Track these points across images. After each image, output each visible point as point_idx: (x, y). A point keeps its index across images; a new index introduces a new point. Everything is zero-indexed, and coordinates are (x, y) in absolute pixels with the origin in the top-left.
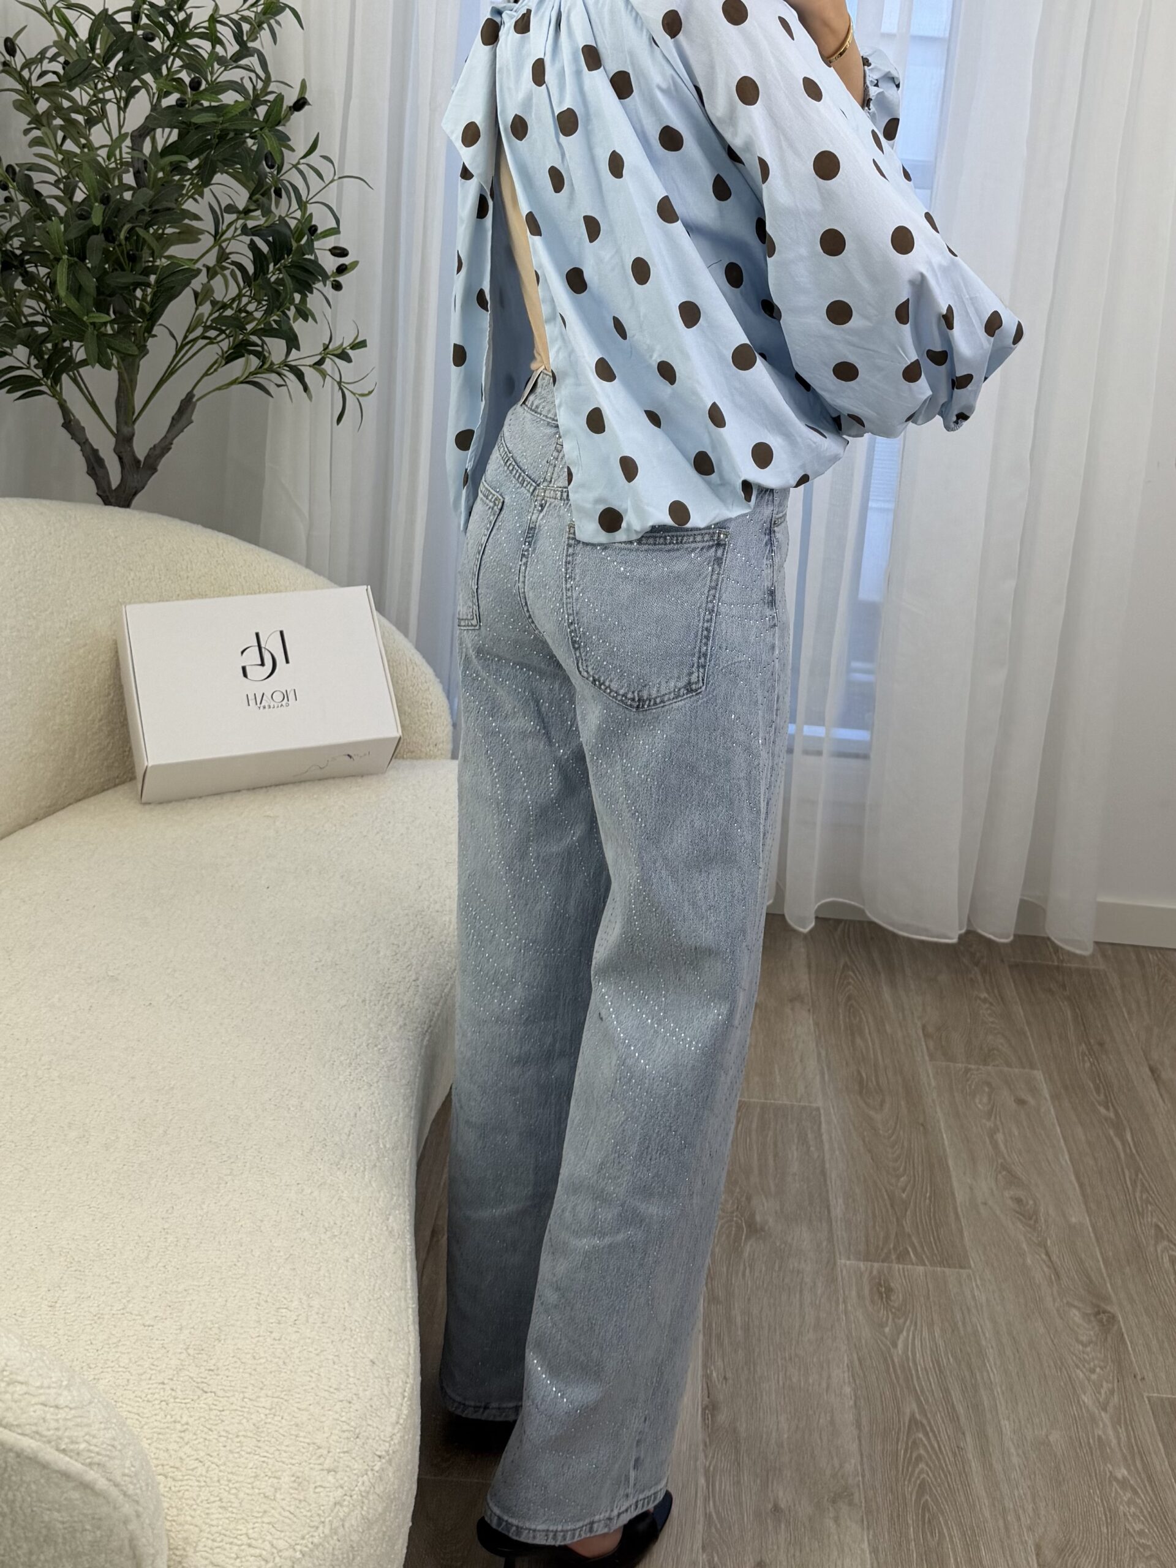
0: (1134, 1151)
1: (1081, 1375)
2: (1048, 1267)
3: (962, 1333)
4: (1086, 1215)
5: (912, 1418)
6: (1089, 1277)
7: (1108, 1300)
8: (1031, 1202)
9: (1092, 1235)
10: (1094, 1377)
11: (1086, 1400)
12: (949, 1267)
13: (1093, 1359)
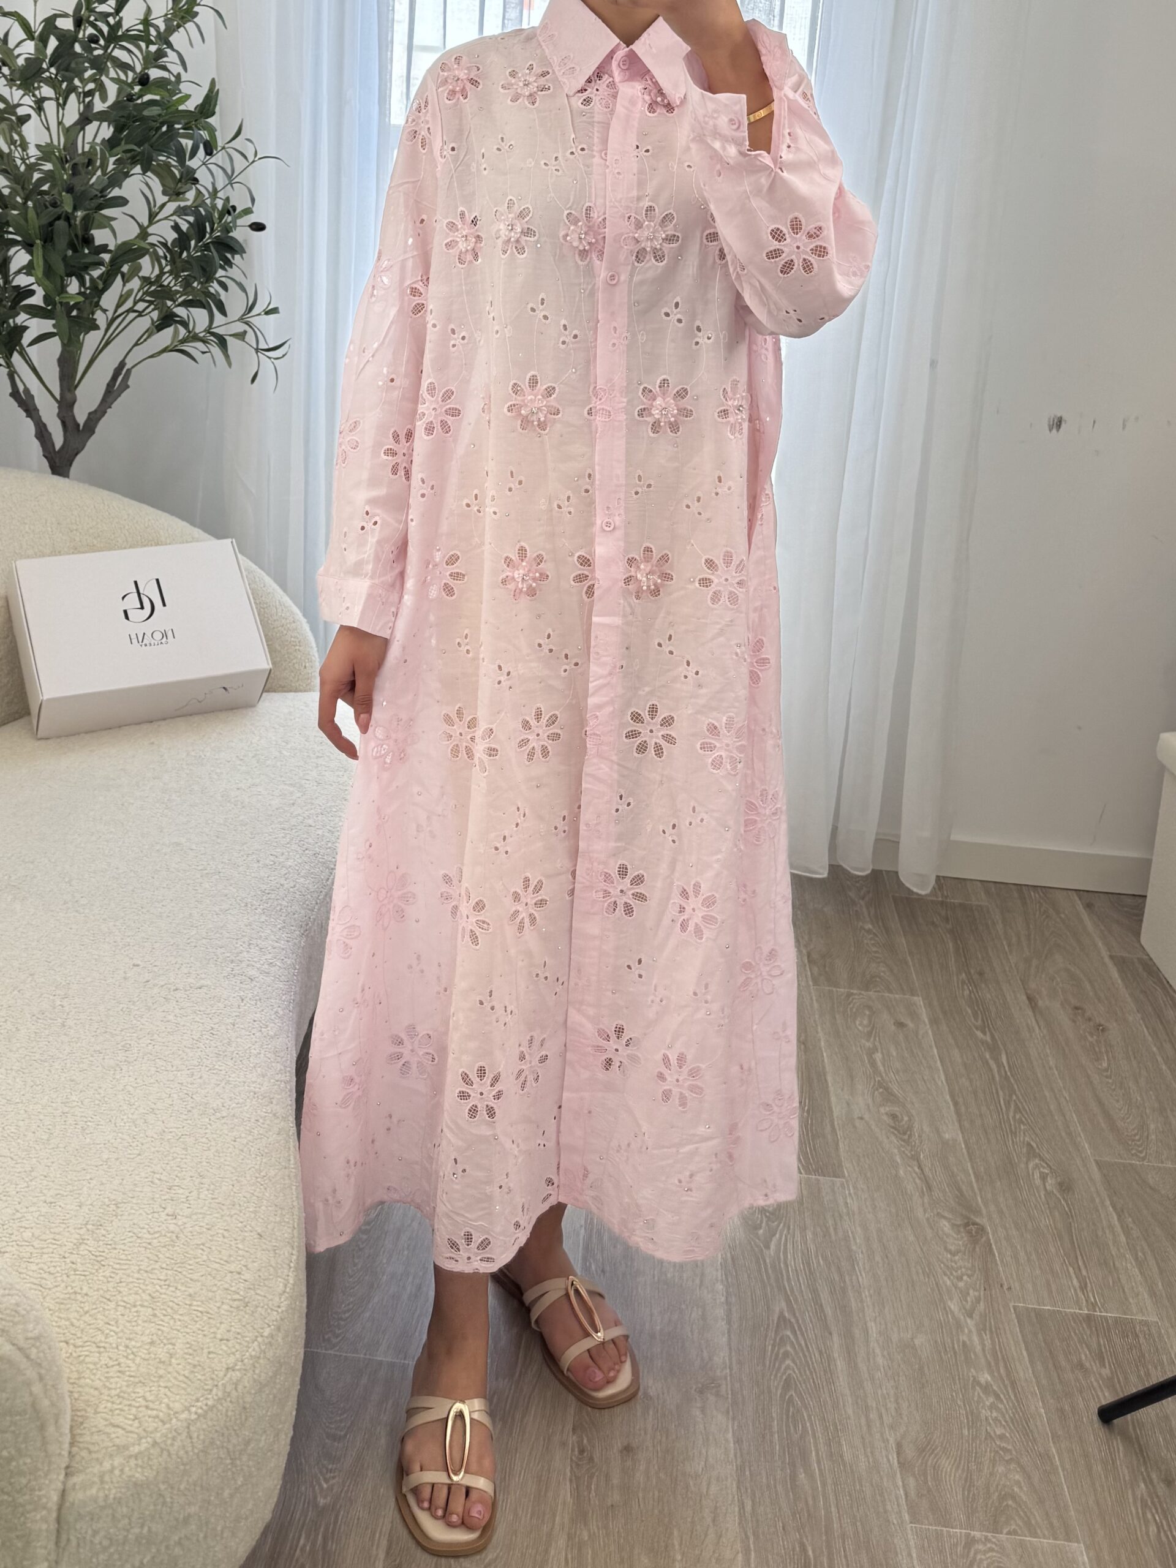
0: (1009, 1074)
1: (948, 1283)
2: (920, 1178)
3: (833, 1238)
4: (959, 1131)
6: (959, 1190)
7: (978, 1212)
8: (906, 1119)
9: (964, 1151)
10: (961, 1284)
11: (952, 1307)
12: (824, 1174)
13: (960, 1268)
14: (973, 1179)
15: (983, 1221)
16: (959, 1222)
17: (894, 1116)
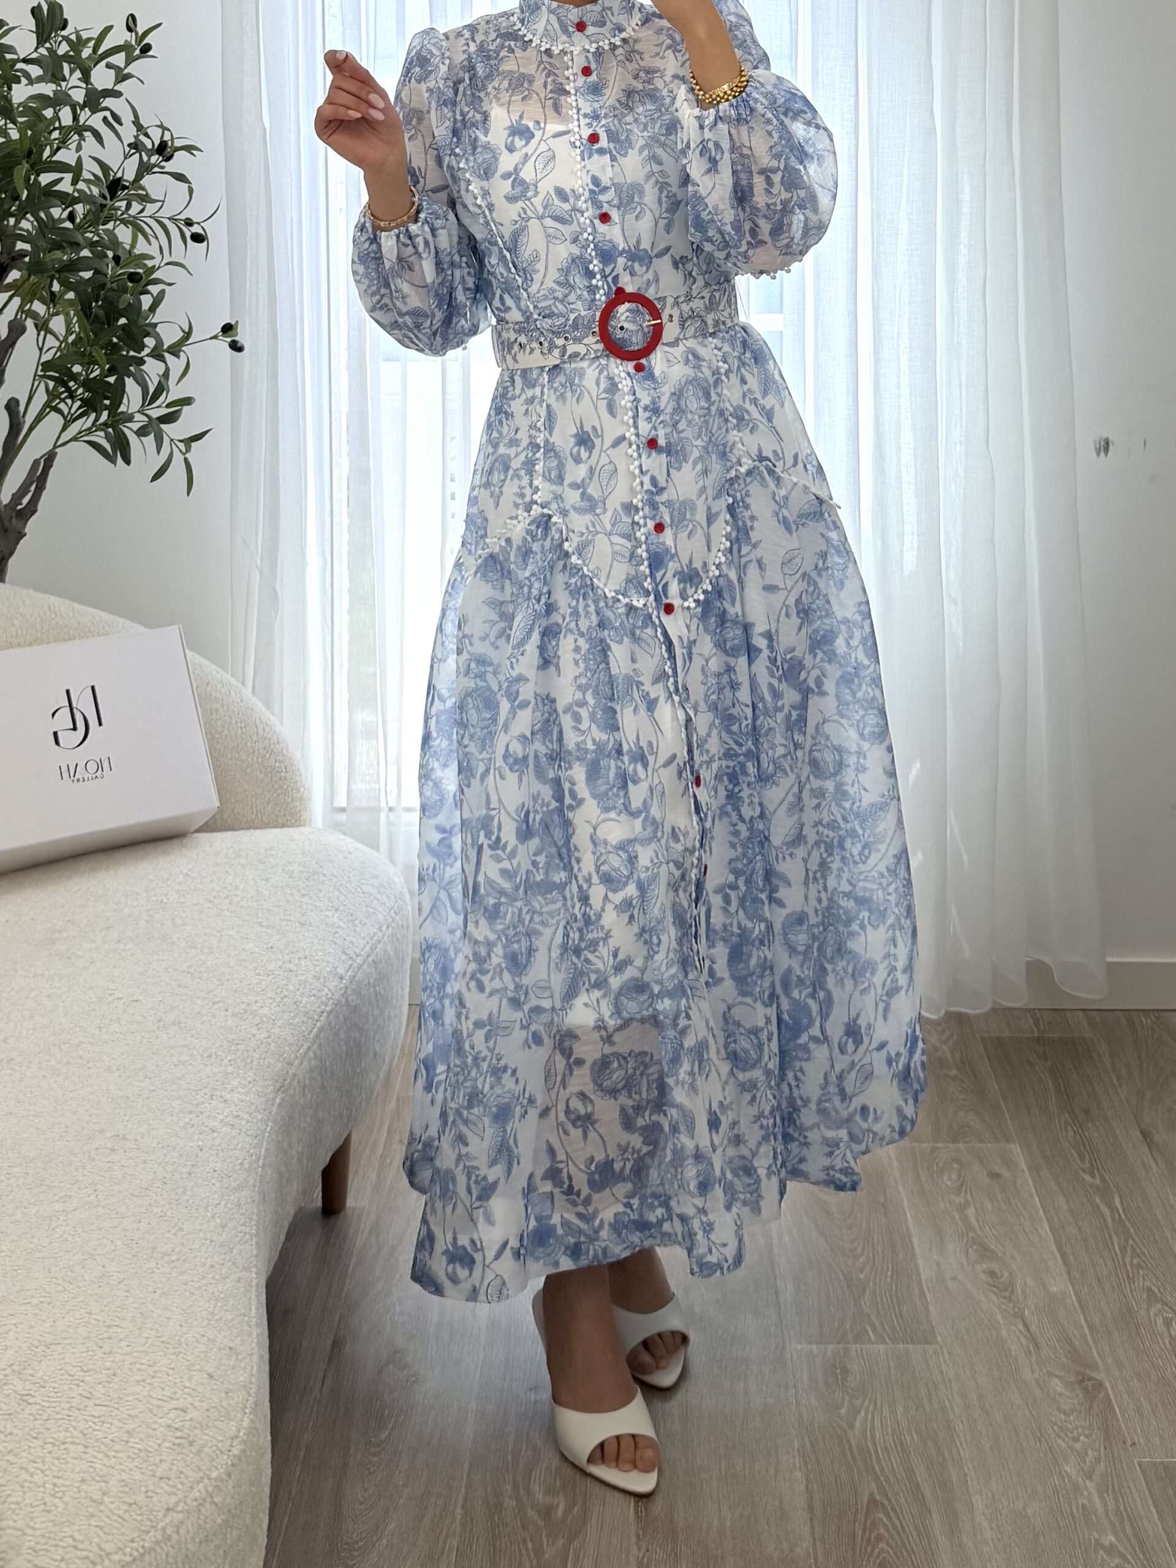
1: (1063, 1445)
2: (1025, 1336)
3: (928, 1410)
4: (1069, 1284)
5: (872, 1499)
6: (1071, 1344)
7: (1094, 1367)
9: (1076, 1303)
10: (1078, 1446)
12: (913, 1343)
13: (1076, 1428)
14: (1087, 1332)
15: (1101, 1376)
16: (1071, 1379)
17: (992, 1274)
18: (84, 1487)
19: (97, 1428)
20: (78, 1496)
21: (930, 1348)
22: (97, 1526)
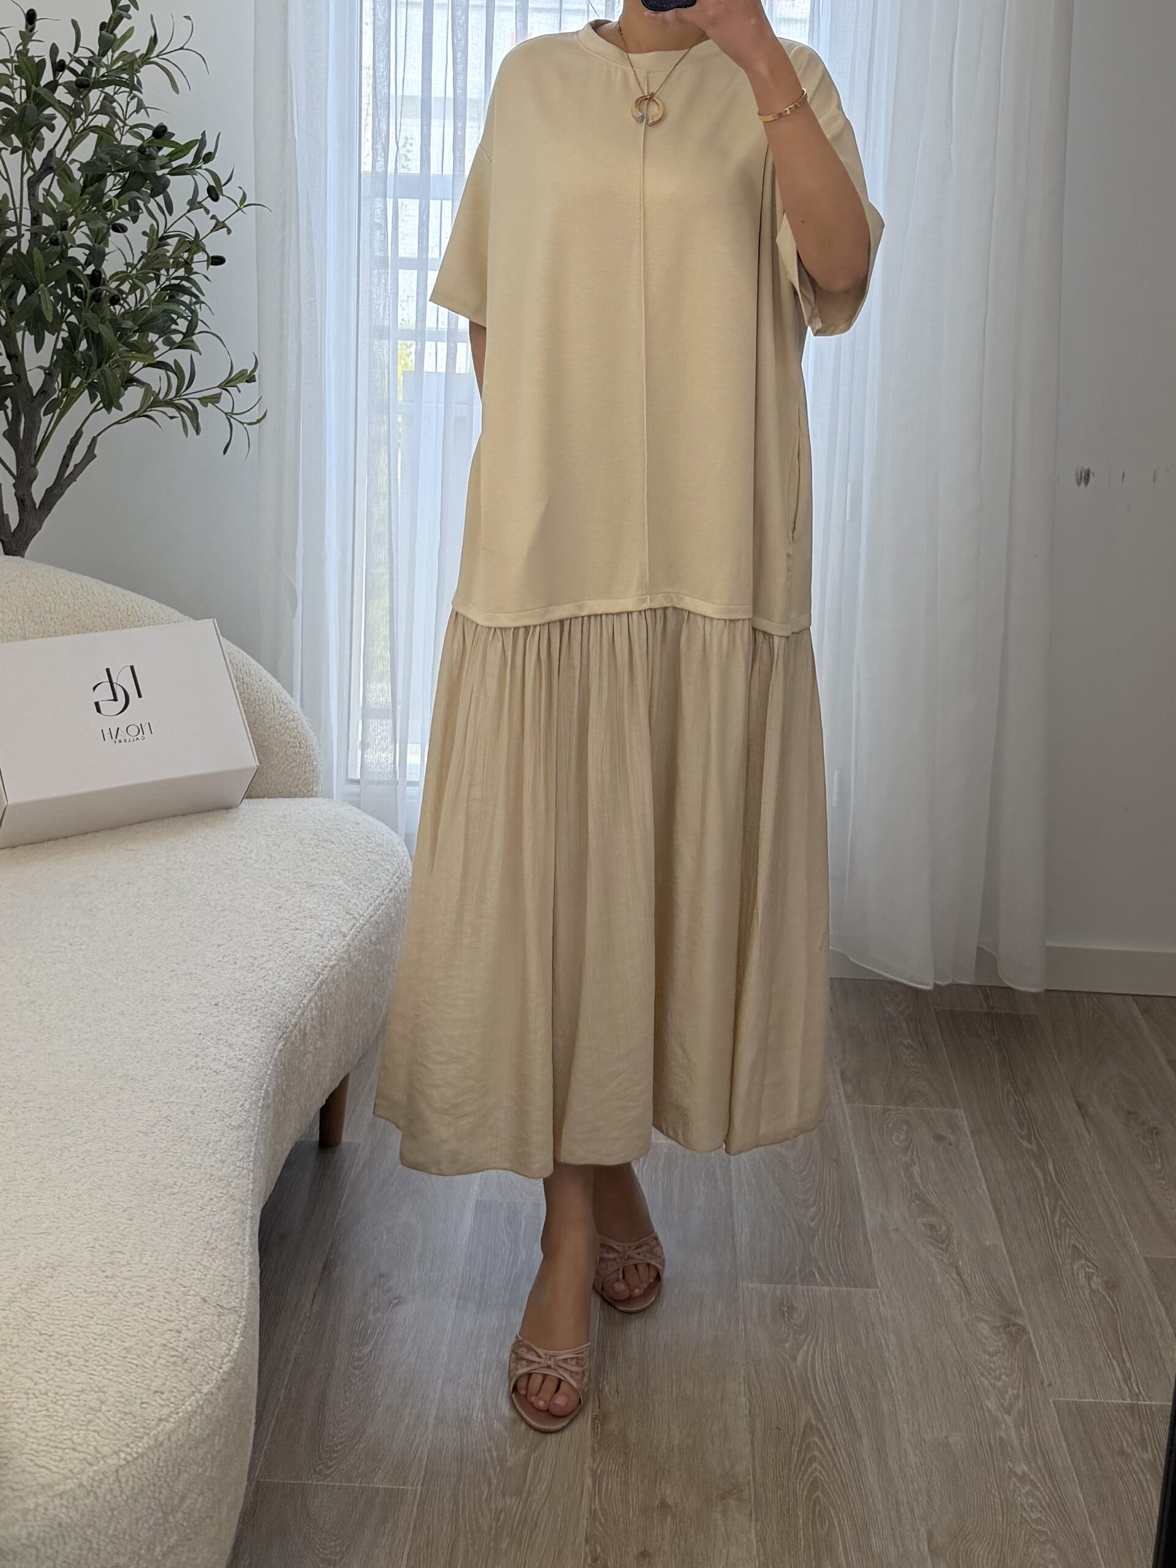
0: (1055, 1180)
1: (986, 1383)
2: (958, 1285)
3: (865, 1347)
4: (1001, 1238)
5: (808, 1424)
6: (998, 1292)
7: (1019, 1313)
8: (944, 1228)
9: (1006, 1255)
10: (999, 1384)
11: (989, 1405)
12: (856, 1287)
13: (999, 1368)
14: (1015, 1283)
15: (1025, 1322)
16: (998, 1324)
17: (932, 1227)
18: (83, 1396)
19: (97, 1344)
20: (76, 1404)
21: (871, 1291)
22: (94, 1431)
